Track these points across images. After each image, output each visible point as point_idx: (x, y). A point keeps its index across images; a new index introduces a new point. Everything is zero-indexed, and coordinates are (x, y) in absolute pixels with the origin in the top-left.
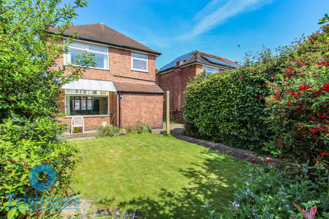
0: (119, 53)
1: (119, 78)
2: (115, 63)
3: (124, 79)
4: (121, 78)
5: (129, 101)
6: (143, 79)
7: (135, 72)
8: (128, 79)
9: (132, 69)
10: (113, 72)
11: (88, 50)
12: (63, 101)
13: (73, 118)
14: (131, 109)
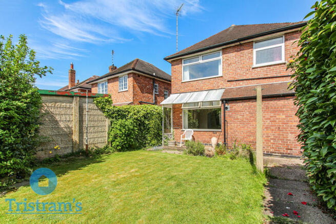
0: (236, 51)
1: (234, 83)
2: (229, 65)
3: (241, 83)
4: (238, 82)
5: (237, 111)
6: (275, 75)
7: (259, 69)
8: (248, 81)
9: (255, 65)
10: (228, 78)
11: (201, 61)
12: (181, 115)
13: (185, 131)
14: (242, 122)
